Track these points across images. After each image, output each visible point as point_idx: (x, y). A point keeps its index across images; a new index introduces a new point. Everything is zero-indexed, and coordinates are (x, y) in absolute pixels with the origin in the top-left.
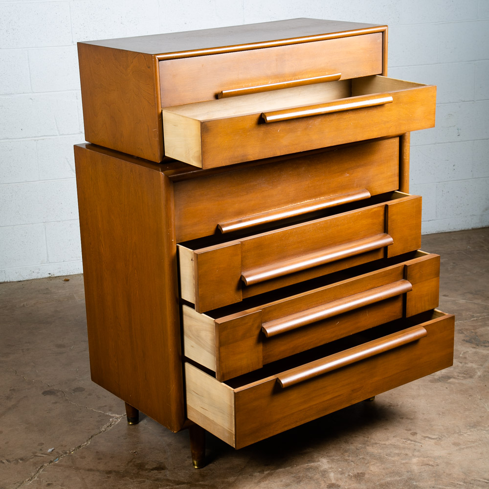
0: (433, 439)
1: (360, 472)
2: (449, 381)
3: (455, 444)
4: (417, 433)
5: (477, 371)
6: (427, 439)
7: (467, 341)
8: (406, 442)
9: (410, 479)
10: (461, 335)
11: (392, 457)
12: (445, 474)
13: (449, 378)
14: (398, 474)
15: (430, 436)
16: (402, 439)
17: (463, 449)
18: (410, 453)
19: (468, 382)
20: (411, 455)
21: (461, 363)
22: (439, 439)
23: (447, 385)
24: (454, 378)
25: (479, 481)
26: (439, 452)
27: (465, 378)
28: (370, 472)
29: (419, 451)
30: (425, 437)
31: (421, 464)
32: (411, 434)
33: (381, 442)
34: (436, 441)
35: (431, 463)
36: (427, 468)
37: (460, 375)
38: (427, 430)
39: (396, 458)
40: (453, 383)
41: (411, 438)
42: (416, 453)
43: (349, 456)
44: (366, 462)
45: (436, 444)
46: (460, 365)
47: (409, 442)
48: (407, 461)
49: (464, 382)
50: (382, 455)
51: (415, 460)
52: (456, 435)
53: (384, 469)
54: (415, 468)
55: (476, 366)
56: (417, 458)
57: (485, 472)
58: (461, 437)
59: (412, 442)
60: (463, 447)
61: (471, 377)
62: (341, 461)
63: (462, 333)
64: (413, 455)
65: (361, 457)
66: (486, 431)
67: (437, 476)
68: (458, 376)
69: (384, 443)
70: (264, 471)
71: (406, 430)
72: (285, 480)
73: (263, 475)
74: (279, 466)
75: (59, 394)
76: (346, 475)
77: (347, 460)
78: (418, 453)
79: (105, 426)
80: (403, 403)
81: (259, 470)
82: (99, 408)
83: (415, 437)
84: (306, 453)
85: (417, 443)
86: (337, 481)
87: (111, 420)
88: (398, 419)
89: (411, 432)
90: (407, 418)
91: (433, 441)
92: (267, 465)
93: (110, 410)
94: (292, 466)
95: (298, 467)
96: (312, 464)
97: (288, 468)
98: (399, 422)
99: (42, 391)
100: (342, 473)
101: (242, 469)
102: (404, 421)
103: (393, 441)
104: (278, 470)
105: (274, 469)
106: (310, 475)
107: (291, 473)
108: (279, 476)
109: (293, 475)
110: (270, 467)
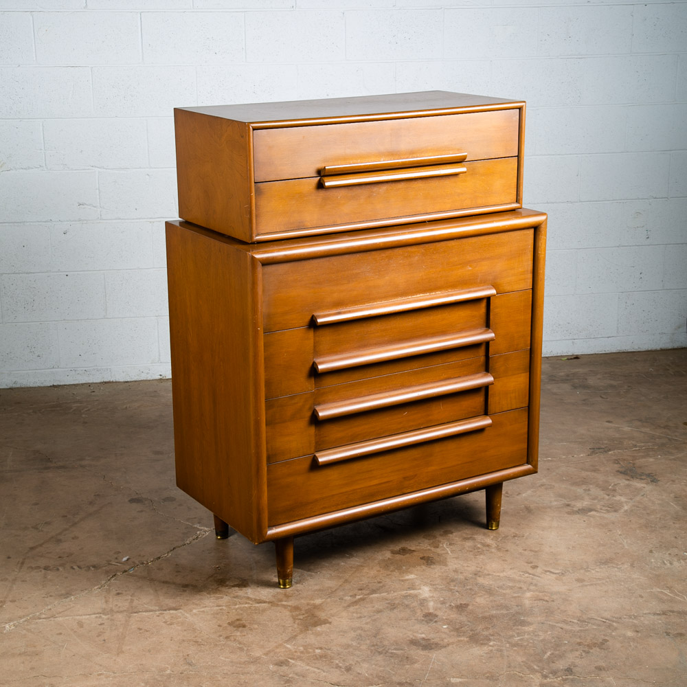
0: (555, 573)
1: (463, 602)
2: (589, 514)
3: (578, 580)
4: (537, 567)
5: (625, 505)
6: (548, 573)
7: (621, 473)
9: (518, 613)
10: (616, 465)
12: (559, 611)
13: (591, 510)
14: (507, 607)
15: (552, 570)
17: (586, 586)
19: (612, 516)
20: (525, 589)
21: (608, 495)
22: (562, 574)
23: (585, 518)
24: (596, 511)
25: (596, 620)
26: (559, 587)
27: (608, 511)
28: (475, 603)
29: (536, 585)
30: (546, 571)
31: (534, 599)
32: (531, 568)
33: (494, 574)
34: (557, 575)
35: (546, 598)
36: (540, 603)
37: (604, 508)
38: (551, 564)
39: (508, 591)
40: (593, 517)
41: (531, 571)
42: (532, 587)
43: (455, 586)
44: (473, 593)
45: (557, 578)
46: (607, 497)
47: (527, 575)
48: (519, 595)
49: (606, 516)
50: (493, 587)
51: (528, 594)
52: (582, 571)
53: (491, 601)
54: (527, 603)
55: (625, 500)
56: (531, 592)
57: (606, 611)
58: (587, 574)
60: (587, 584)
61: (616, 511)
62: (445, 590)
63: (618, 463)
64: (528, 589)
65: (468, 587)
66: (618, 568)
67: (549, 612)
68: (601, 509)
69: (498, 574)
70: (356, 595)
71: (527, 563)
72: (378, 606)
73: (355, 600)
74: (374, 592)
75: (146, 502)
76: (447, 605)
77: (451, 590)
78: (534, 587)
79: (191, 539)
80: (530, 534)
81: (351, 594)
82: (188, 520)
83: (535, 570)
84: (407, 580)
85: (535, 577)
86: (436, 610)
87: (198, 532)
88: (520, 550)
89: (531, 565)
90: (531, 550)
91: (555, 576)
92: (361, 589)
93: (199, 523)
94: (388, 592)
95: (396, 594)
96: (412, 592)
97: (384, 594)
98: (521, 554)
99: (129, 499)
100: (443, 603)
101: (332, 592)
102: (526, 553)
103: (509, 573)
104: (371, 596)
105: (368, 594)
106: (406, 603)
107: (386, 599)
108: (372, 601)
109: (388, 602)
110: (364, 591)
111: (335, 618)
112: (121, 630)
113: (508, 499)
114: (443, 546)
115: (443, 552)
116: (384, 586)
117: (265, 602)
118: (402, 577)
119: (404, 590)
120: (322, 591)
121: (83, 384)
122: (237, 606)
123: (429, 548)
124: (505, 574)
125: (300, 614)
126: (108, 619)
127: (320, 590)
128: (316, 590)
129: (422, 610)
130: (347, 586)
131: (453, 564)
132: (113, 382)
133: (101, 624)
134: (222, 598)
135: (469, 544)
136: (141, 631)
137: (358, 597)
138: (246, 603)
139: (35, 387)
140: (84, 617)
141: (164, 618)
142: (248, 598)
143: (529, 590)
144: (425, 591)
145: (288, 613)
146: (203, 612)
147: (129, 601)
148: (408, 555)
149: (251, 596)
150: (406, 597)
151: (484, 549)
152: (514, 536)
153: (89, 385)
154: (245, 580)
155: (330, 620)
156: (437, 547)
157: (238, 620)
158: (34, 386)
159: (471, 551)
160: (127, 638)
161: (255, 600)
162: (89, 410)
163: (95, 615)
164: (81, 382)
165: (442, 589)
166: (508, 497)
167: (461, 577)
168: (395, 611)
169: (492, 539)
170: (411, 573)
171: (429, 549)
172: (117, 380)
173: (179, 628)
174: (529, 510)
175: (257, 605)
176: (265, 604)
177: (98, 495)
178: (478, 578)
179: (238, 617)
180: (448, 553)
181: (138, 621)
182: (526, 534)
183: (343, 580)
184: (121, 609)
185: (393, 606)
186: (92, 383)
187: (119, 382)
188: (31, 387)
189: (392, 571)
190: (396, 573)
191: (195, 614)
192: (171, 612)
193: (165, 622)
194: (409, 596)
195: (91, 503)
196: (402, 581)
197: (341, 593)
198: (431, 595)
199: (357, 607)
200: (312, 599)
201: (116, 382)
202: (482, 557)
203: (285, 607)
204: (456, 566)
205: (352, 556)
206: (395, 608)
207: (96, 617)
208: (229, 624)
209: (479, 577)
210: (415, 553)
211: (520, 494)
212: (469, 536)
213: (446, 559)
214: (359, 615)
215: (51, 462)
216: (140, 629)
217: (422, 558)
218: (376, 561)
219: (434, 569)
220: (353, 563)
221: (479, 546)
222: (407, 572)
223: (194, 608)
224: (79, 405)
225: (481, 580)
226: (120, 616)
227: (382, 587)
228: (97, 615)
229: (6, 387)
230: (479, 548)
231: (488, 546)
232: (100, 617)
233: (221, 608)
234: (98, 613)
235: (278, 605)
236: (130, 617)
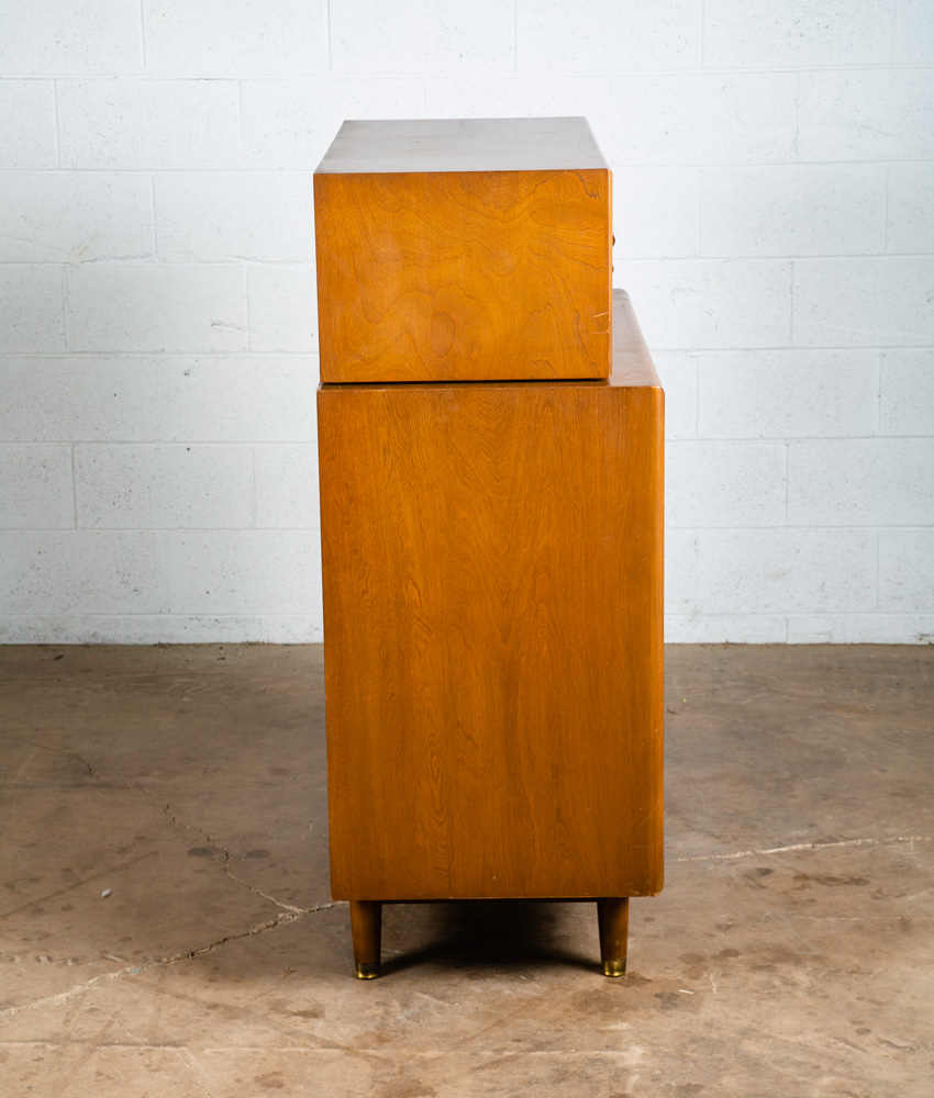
0: (898, 1047)
1: (694, 1082)
4: (869, 1031)
6: (884, 1046)
8: (835, 1043)
11: (785, 1067)
15: (894, 1041)
16: (830, 1036)
18: (825, 1066)
20: (826, 1069)
22: (911, 1049)
28: (716, 1086)
30: (882, 1042)
31: (833, 1089)
32: (857, 1031)
34: (900, 1051)
38: (899, 1029)
39: (790, 1070)
42: (840, 1069)
43: (694, 1051)
45: (895, 1058)
47: (841, 1045)
48: (808, 1079)
56: (834, 1078)
59: (848, 1047)
65: (718, 1056)
69: (785, 1038)
70: (505, 1049)
71: (853, 1022)
72: (533, 1072)
73: (499, 1057)
74: (539, 1046)
75: (217, 856)
76: (662, 1085)
77: (683, 1057)
78: (842, 1069)
79: (263, 925)
80: (886, 970)
81: (497, 1046)
82: (272, 893)
83: (862, 1037)
84: (611, 1031)
85: (854, 1050)
86: (637, 1090)
87: (280, 915)
88: (852, 998)
89: (858, 1027)
90: (872, 1001)
91: (893, 1051)
92: (519, 1040)
93: (290, 898)
94: (565, 1050)
95: (577, 1054)
96: (609, 1054)
97: (557, 1053)
98: (849, 1005)
99: (192, 847)
100: (656, 1079)
101: (464, 1041)
102: (860, 1004)
103: (809, 1038)
104: (532, 1054)
105: (529, 1050)
106: (590, 1071)
107: (556, 1062)
108: (527, 1065)
109: (556, 1067)
110: (522, 1045)
111: (448, 1087)
112: (66, 1073)
113: (876, 902)
114: (707, 978)
115: (703, 987)
116: (564, 1038)
117: (337, 1047)
118: (605, 1025)
119: (595, 1049)
120: (449, 1036)
121: (210, 645)
122: (284, 1050)
123: (680, 978)
124: (800, 1038)
125: (388, 1074)
126: (54, 1051)
127: (445, 1035)
128: (438, 1035)
129: (611, 1088)
130: (498, 1032)
131: (710, 1010)
132: (263, 644)
133: (38, 1060)
134: (266, 1032)
135: (760, 977)
136: (99, 1078)
137: (506, 1053)
138: (305, 1045)
139: (128, 646)
140: (16, 1045)
141: (150, 1058)
142: (312, 1037)
143: (831, 1072)
144: (633, 1056)
145: (369, 1070)
146: (222, 1053)
147: (105, 1024)
148: (635, 988)
149: (318, 1034)
150: (593, 1061)
151: (784, 989)
152: (853, 972)
153: (221, 646)
154: (321, 1005)
155: (436, 1089)
156: (696, 978)
157: (275, 1073)
158: (127, 642)
159: (756, 991)
160: (70, 1087)
161: (323, 1041)
162: (199, 690)
163: (36, 1044)
164: (207, 641)
165: (667, 1054)
166: (877, 898)
167: (714, 1035)
168: (563, 1084)
169: (808, 974)
170: (624, 1020)
171: (679, 981)
172: (272, 641)
173: (167, 1078)
174: (905, 925)
175: (322, 1051)
176: (335, 1051)
177: (142, 838)
178: (746, 1041)
179: (277, 1069)
180: (711, 991)
181: (104, 1060)
182: (877, 971)
183: (494, 1021)
184: (85, 1036)
185: (561, 1076)
186: (227, 644)
187: (274, 645)
188: (120, 646)
189: (590, 1013)
190: (596, 1019)
191: (206, 1056)
192: (167, 1049)
193: (148, 1066)
194: (600, 1060)
195: (123, 851)
196: (602, 1032)
197: (480, 1044)
198: (642, 1063)
199: (497, 1071)
200: (422, 1049)
201: (269, 644)
202: (772, 1003)
203: (367, 1057)
204: (715, 1015)
205: (531, 978)
206: (563, 1079)
207: (37, 1047)
208: (257, 1079)
209: (749, 1038)
210: (649, 985)
211: (903, 895)
212: (766, 964)
213: (702, 1000)
214: (493, 1085)
215: (91, 775)
216: (99, 1074)
217: (657, 996)
218: (570, 993)
219: (670, 1016)
220: (526, 992)
221: (777, 983)
222: (619, 1017)
223: (209, 1046)
224: (187, 680)
225: (749, 1046)
226: (76, 1050)
227: (558, 1040)
228: (40, 1044)
229: (78, 642)
230: (774, 987)
231: (794, 984)
232: (44, 1046)
233: (255, 1049)
234: (42, 1041)
235: (357, 1054)
236: (92, 1051)
